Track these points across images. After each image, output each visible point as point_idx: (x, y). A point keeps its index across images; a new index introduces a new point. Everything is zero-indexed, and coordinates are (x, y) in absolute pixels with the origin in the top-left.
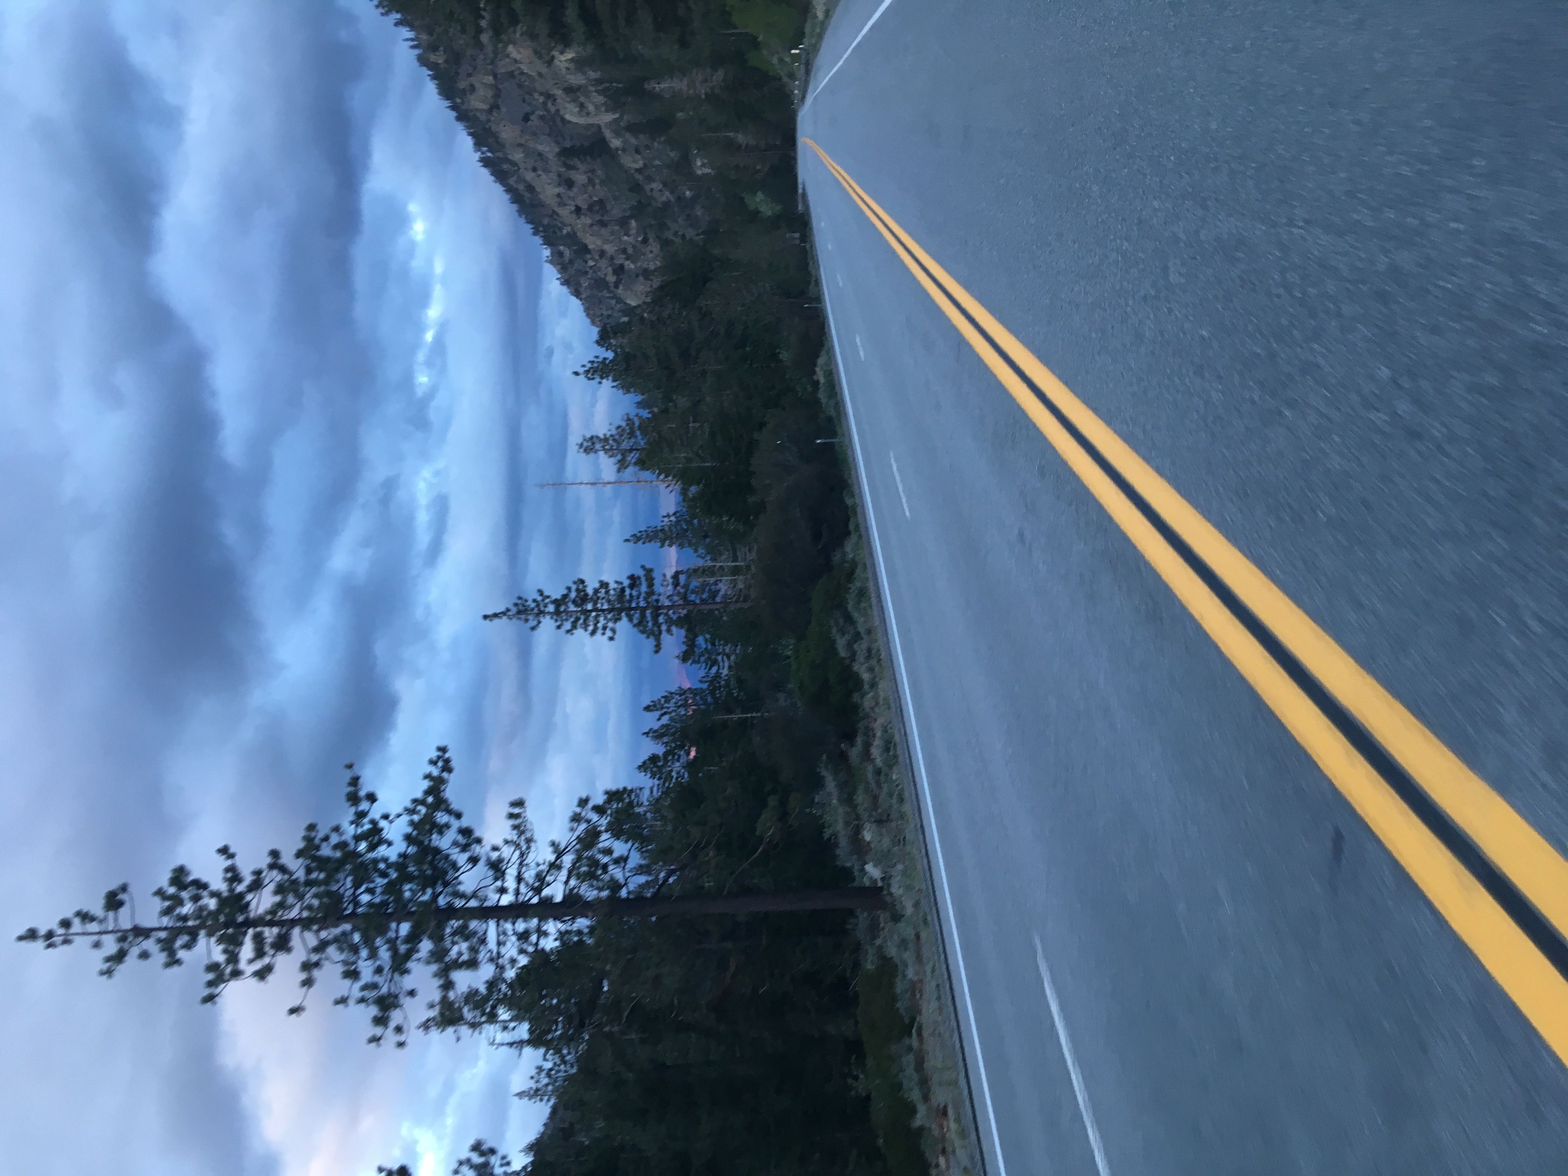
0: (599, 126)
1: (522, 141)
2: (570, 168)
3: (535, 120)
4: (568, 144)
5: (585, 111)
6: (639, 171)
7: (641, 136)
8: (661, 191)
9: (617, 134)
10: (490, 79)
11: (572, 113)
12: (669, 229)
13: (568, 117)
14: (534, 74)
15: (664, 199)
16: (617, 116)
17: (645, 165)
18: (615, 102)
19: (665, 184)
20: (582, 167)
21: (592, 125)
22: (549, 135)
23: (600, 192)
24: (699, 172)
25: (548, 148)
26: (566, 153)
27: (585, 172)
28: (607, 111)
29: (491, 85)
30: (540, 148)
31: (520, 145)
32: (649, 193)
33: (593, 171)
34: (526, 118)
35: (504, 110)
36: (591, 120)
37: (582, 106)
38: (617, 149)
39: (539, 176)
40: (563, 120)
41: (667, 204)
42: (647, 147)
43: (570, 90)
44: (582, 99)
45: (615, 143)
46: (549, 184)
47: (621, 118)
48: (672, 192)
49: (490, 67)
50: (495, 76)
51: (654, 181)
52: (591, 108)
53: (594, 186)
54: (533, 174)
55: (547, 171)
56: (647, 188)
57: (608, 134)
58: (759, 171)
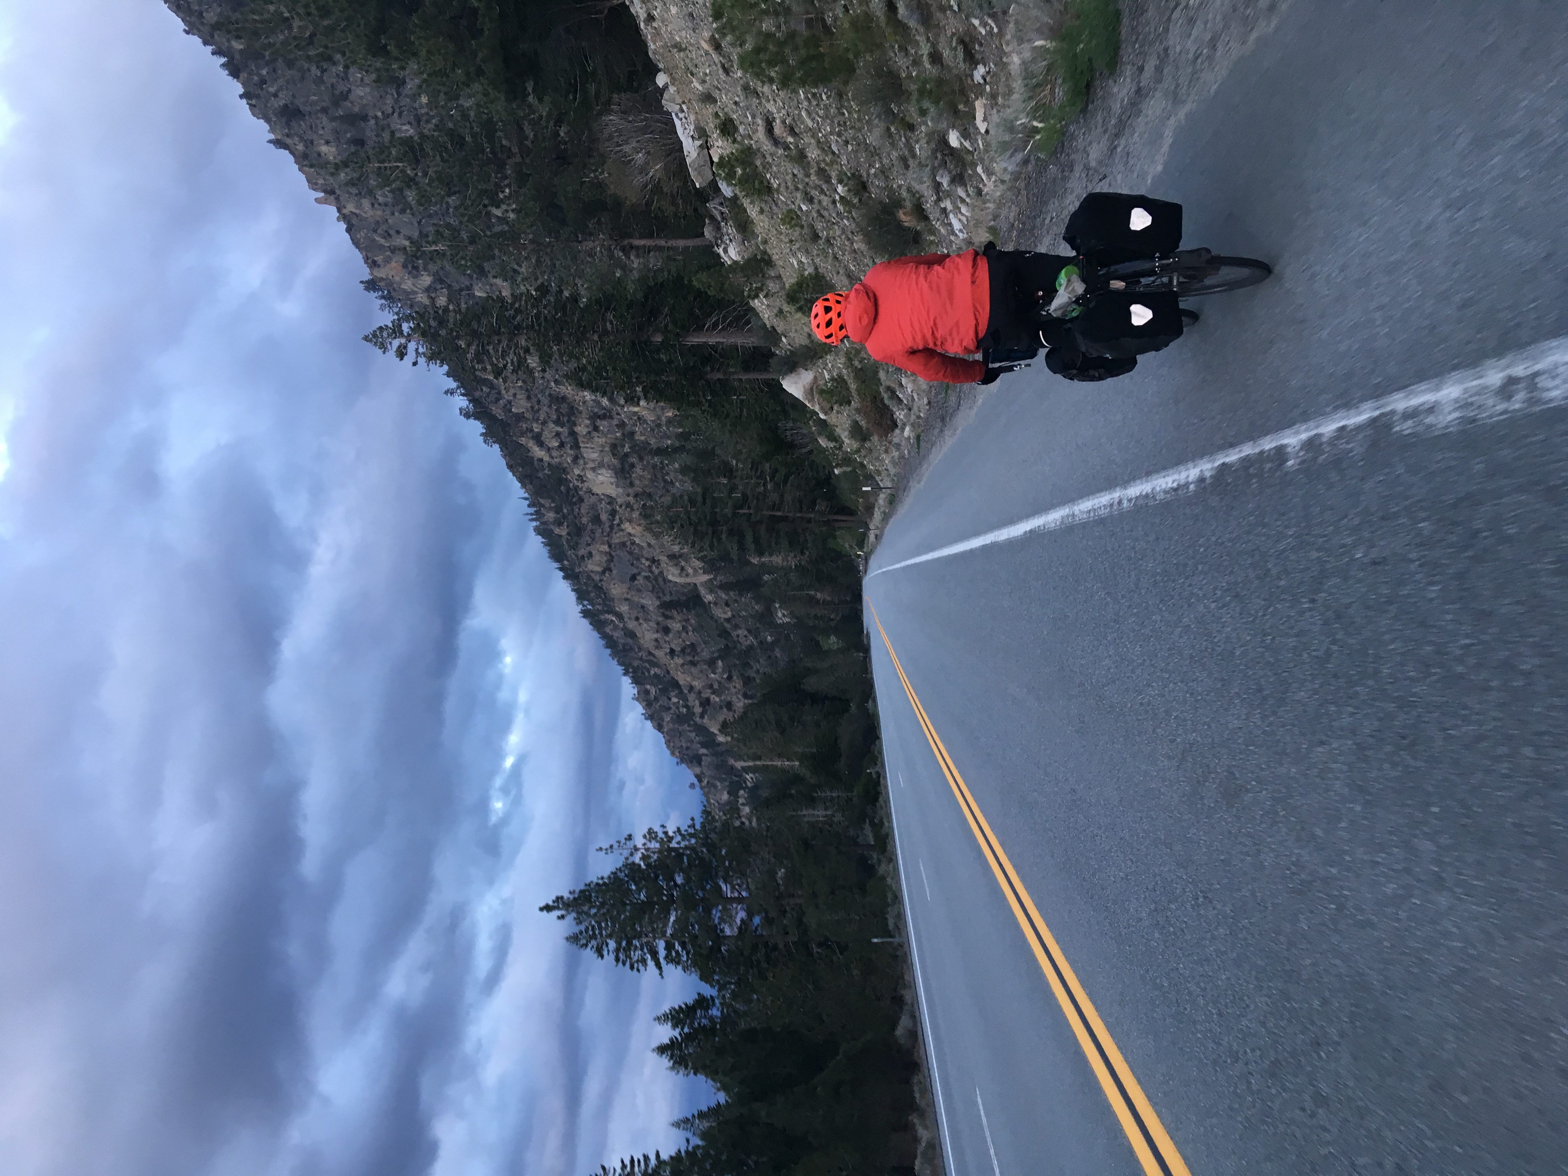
0: (695, 584)
1: (629, 597)
2: (667, 617)
3: (640, 580)
4: (667, 598)
5: (685, 573)
6: (728, 620)
7: (732, 593)
8: (746, 636)
9: (711, 591)
10: (606, 548)
11: (673, 575)
12: (752, 668)
13: (670, 577)
14: (644, 545)
15: (748, 642)
16: (712, 576)
17: (733, 616)
18: (711, 566)
19: (749, 631)
20: (678, 617)
21: (689, 584)
22: (652, 592)
23: (692, 637)
24: (780, 621)
25: (650, 602)
26: (667, 607)
27: (680, 621)
28: (704, 573)
29: (606, 553)
30: (644, 601)
31: (626, 599)
32: (736, 639)
33: (687, 620)
34: (633, 578)
35: (614, 572)
36: (688, 580)
37: (682, 569)
38: (710, 603)
39: (640, 624)
40: (665, 580)
41: (751, 647)
42: (736, 601)
43: (672, 557)
44: (683, 563)
45: (709, 598)
46: (648, 631)
47: (715, 579)
48: (756, 638)
49: (606, 539)
50: (610, 546)
51: (741, 628)
52: (690, 571)
53: (687, 633)
54: (635, 623)
55: (647, 620)
56: (734, 634)
57: (702, 591)
58: (832, 620)
